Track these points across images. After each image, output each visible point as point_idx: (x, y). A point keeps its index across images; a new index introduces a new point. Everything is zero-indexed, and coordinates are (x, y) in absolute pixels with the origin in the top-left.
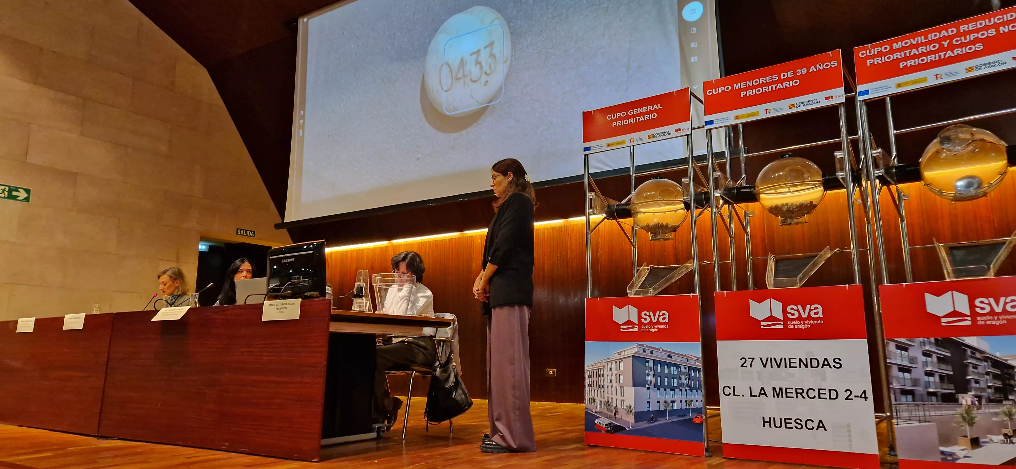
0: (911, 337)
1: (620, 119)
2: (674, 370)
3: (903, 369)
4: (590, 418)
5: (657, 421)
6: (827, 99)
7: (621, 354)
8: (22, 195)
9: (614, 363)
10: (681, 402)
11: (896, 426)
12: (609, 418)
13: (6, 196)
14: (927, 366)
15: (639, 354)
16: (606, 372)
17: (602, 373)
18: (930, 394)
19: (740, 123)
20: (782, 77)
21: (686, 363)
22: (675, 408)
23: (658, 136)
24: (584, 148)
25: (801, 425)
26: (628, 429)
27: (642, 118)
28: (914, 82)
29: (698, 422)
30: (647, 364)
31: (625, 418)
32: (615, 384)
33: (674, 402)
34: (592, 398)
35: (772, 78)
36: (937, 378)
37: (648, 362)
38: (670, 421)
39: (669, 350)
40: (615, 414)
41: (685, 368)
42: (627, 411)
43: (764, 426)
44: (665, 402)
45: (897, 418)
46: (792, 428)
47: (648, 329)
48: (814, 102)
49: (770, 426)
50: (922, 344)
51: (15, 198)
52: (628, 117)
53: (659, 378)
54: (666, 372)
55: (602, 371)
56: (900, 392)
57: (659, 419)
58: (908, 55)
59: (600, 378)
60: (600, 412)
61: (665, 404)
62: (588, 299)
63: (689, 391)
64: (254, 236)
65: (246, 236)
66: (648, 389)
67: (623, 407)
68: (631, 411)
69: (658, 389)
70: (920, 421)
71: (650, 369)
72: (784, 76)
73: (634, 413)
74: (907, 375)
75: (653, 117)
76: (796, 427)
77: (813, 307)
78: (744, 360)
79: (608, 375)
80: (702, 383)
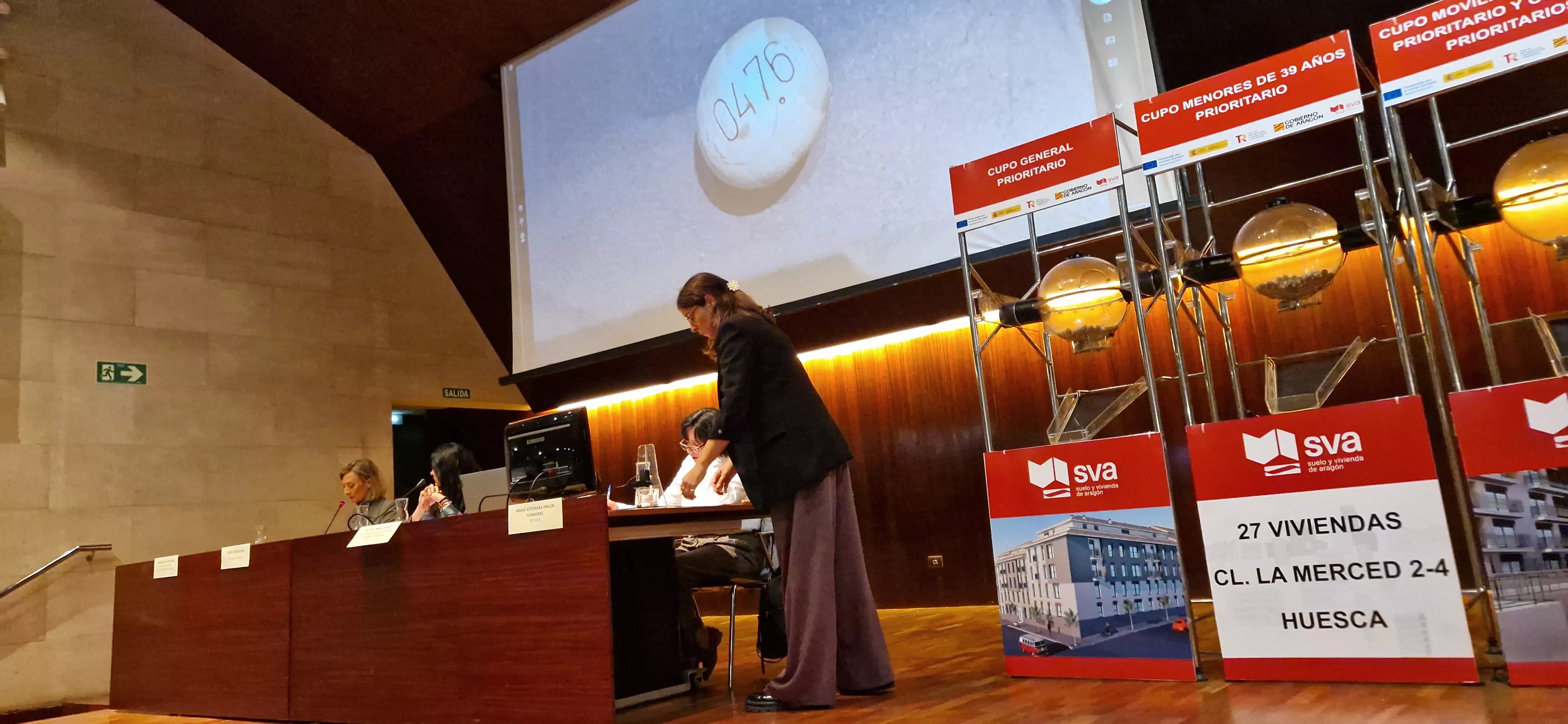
0: (1509, 471)
1: (1009, 172)
2: (1134, 552)
3: (1501, 522)
4: (1010, 634)
5: (1116, 632)
6: (1333, 110)
7: (1048, 534)
8: (136, 374)
9: (1039, 549)
10: (1150, 600)
11: (1498, 611)
12: (1041, 632)
13: (113, 378)
14: (1539, 514)
15: (1077, 531)
16: (1029, 564)
17: (1022, 565)
18: (1548, 557)
19: (1198, 162)
20: (1259, 84)
21: (1152, 540)
22: (1143, 610)
23: (1071, 193)
24: (958, 223)
25: (1343, 620)
26: (1071, 648)
27: (1043, 169)
28: (1473, 70)
29: (1181, 629)
30: (1091, 546)
31: (1065, 631)
32: (1043, 581)
33: (1140, 601)
34: (1010, 605)
35: (1243, 87)
36: (1557, 531)
37: (1092, 542)
38: (1136, 631)
39: (1123, 522)
40: (1049, 627)
41: (1152, 548)
42: (1067, 620)
43: (1286, 627)
44: (1126, 602)
45: (1498, 599)
46: (1330, 627)
47: (1086, 493)
48: (1313, 117)
49: (1296, 627)
50: (1529, 480)
51: (126, 379)
52: (1020, 169)
53: (1112, 567)
54: (1122, 556)
55: (1022, 561)
56: (1499, 558)
57: (1118, 629)
58: (1458, 28)
59: (1019, 574)
60: (1025, 625)
61: (1125, 605)
62: (988, 455)
63: (1161, 582)
64: (469, 398)
65: (457, 397)
66: (1097, 584)
67: (1059, 615)
68: (1074, 620)
69: (1113, 583)
70: (1536, 601)
71: (1096, 553)
72: (1261, 80)
73: (1078, 624)
74: (1508, 530)
75: (1060, 166)
76: (1337, 625)
77: (1345, 436)
78: (1243, 528)
79: (1031, 568)
80: (1181, 569)
